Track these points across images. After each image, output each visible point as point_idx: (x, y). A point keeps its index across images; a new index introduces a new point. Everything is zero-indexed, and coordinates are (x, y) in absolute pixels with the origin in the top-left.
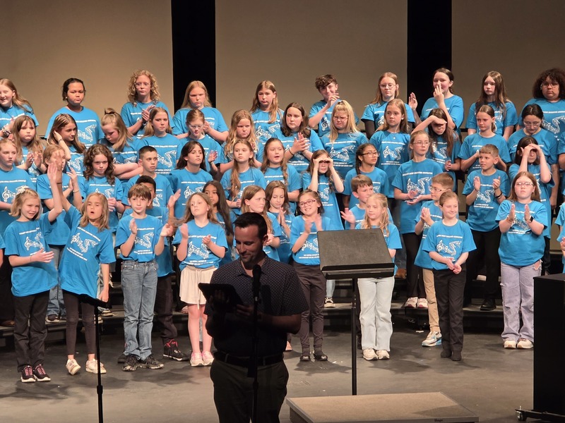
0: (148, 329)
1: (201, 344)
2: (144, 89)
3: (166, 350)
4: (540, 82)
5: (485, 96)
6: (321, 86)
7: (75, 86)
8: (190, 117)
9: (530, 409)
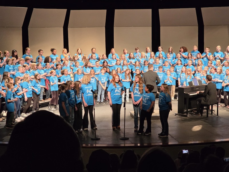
7: (94, 49)
9: (177, 113)
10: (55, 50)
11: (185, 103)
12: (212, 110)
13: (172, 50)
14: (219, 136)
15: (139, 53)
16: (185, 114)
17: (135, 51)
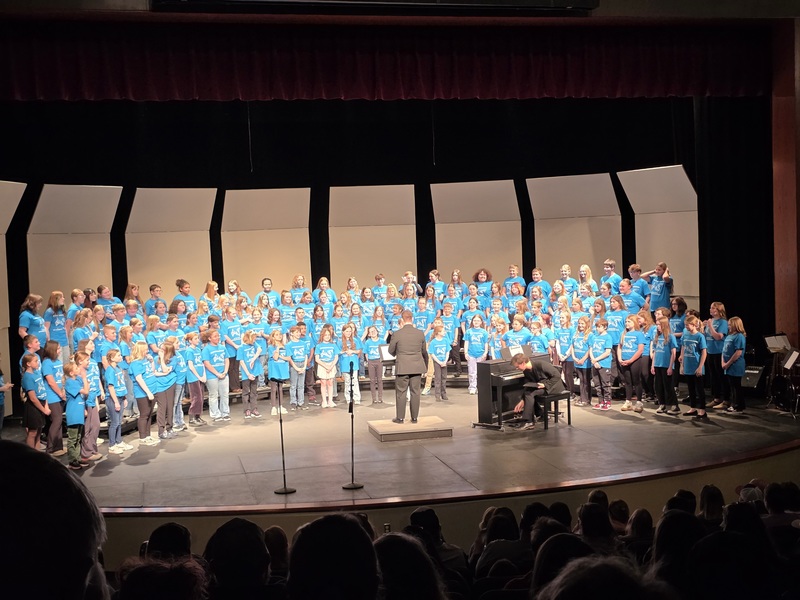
0: (301, 392)
1: (327, 398)
2: (300, 282)
3: (310, 401)
4: (477, 275)
5: (453, 280)
6: (378, 279)
7: (267, 282)
8: (320, 294)
9: (477, 422)
10: (187, 286)
11: (495, 398)
12: (557, 413)
13: (459, 278)
14: (570, 473)
15: (384, 288)
16: (497, 424)
17: (376, 283)
